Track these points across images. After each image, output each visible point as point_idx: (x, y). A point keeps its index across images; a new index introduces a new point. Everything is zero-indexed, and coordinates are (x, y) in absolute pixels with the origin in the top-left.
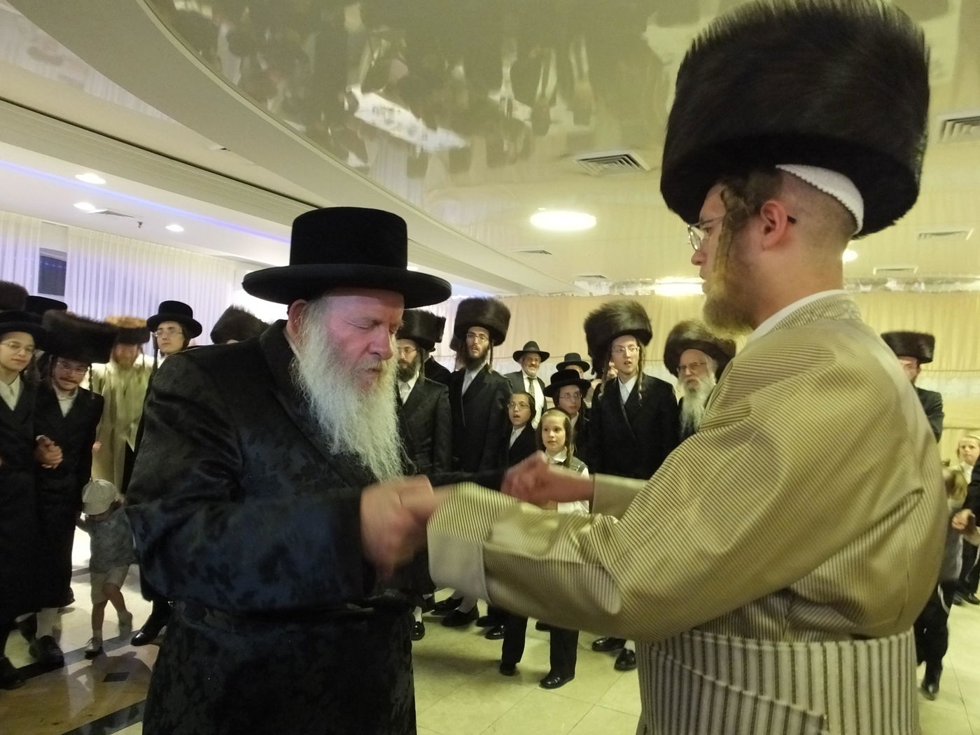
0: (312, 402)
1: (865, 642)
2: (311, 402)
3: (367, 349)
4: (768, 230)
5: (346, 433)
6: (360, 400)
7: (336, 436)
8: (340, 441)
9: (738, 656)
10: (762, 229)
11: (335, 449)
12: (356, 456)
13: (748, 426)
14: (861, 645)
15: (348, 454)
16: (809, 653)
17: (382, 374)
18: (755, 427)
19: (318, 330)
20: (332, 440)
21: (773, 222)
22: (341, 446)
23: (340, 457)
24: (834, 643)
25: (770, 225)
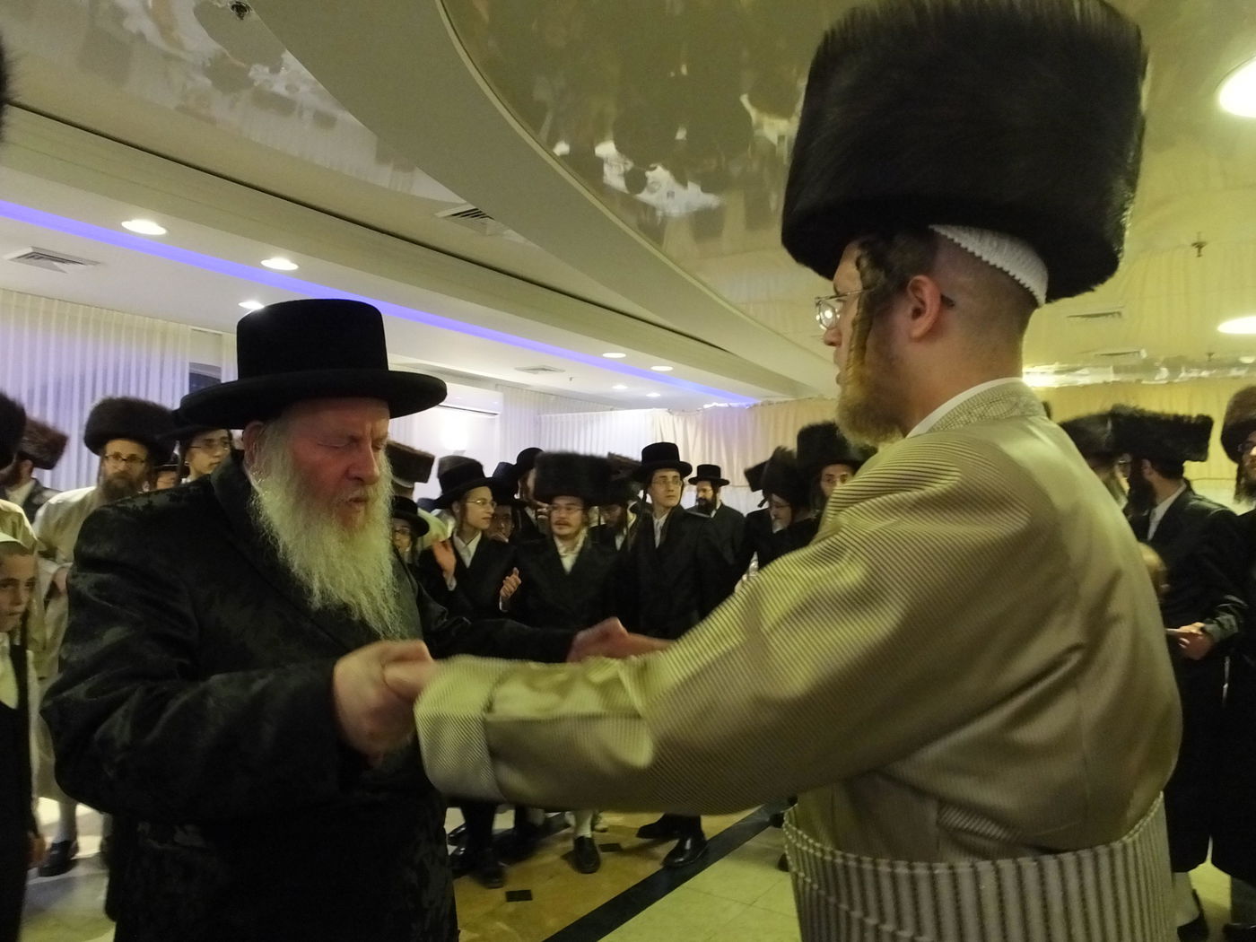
0: (281, 547)
1: (1055, 858)
2: (279, 546)
3: (346, 473)
4: (917, 313)
5: (326, 580)
6: (342, 541)
7: (316, 586)
8: (322, 592)
9: (886, 884)
10: (910, 311)
11: (316, 602)
12: (345, 608)
13: (839, 544)
14: (1050, 862)
15: (333, 607)
16: (976, 876)
17: (369, 503)
18: (847, 544)
19: (280, 459)
20: (310, 591)
21: (923, 302)
22: (323, 598)
23: (325, 611)
24: (1010, 861)
25: (920, 306)
